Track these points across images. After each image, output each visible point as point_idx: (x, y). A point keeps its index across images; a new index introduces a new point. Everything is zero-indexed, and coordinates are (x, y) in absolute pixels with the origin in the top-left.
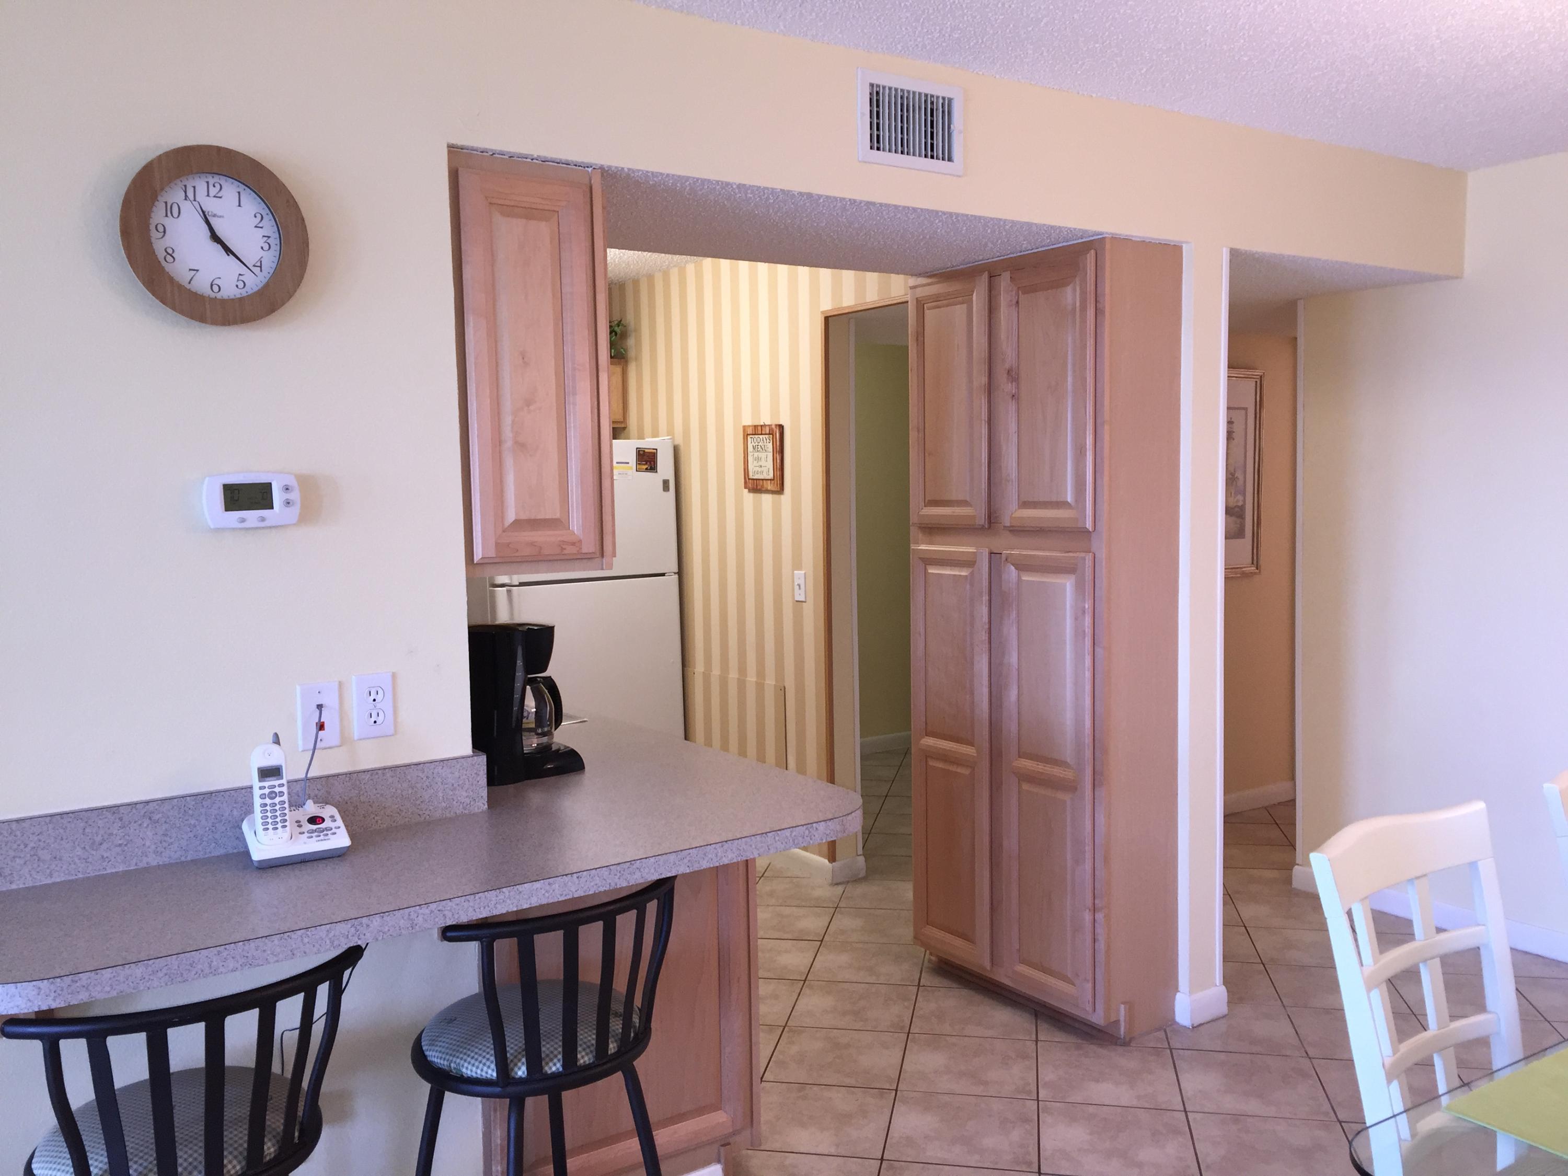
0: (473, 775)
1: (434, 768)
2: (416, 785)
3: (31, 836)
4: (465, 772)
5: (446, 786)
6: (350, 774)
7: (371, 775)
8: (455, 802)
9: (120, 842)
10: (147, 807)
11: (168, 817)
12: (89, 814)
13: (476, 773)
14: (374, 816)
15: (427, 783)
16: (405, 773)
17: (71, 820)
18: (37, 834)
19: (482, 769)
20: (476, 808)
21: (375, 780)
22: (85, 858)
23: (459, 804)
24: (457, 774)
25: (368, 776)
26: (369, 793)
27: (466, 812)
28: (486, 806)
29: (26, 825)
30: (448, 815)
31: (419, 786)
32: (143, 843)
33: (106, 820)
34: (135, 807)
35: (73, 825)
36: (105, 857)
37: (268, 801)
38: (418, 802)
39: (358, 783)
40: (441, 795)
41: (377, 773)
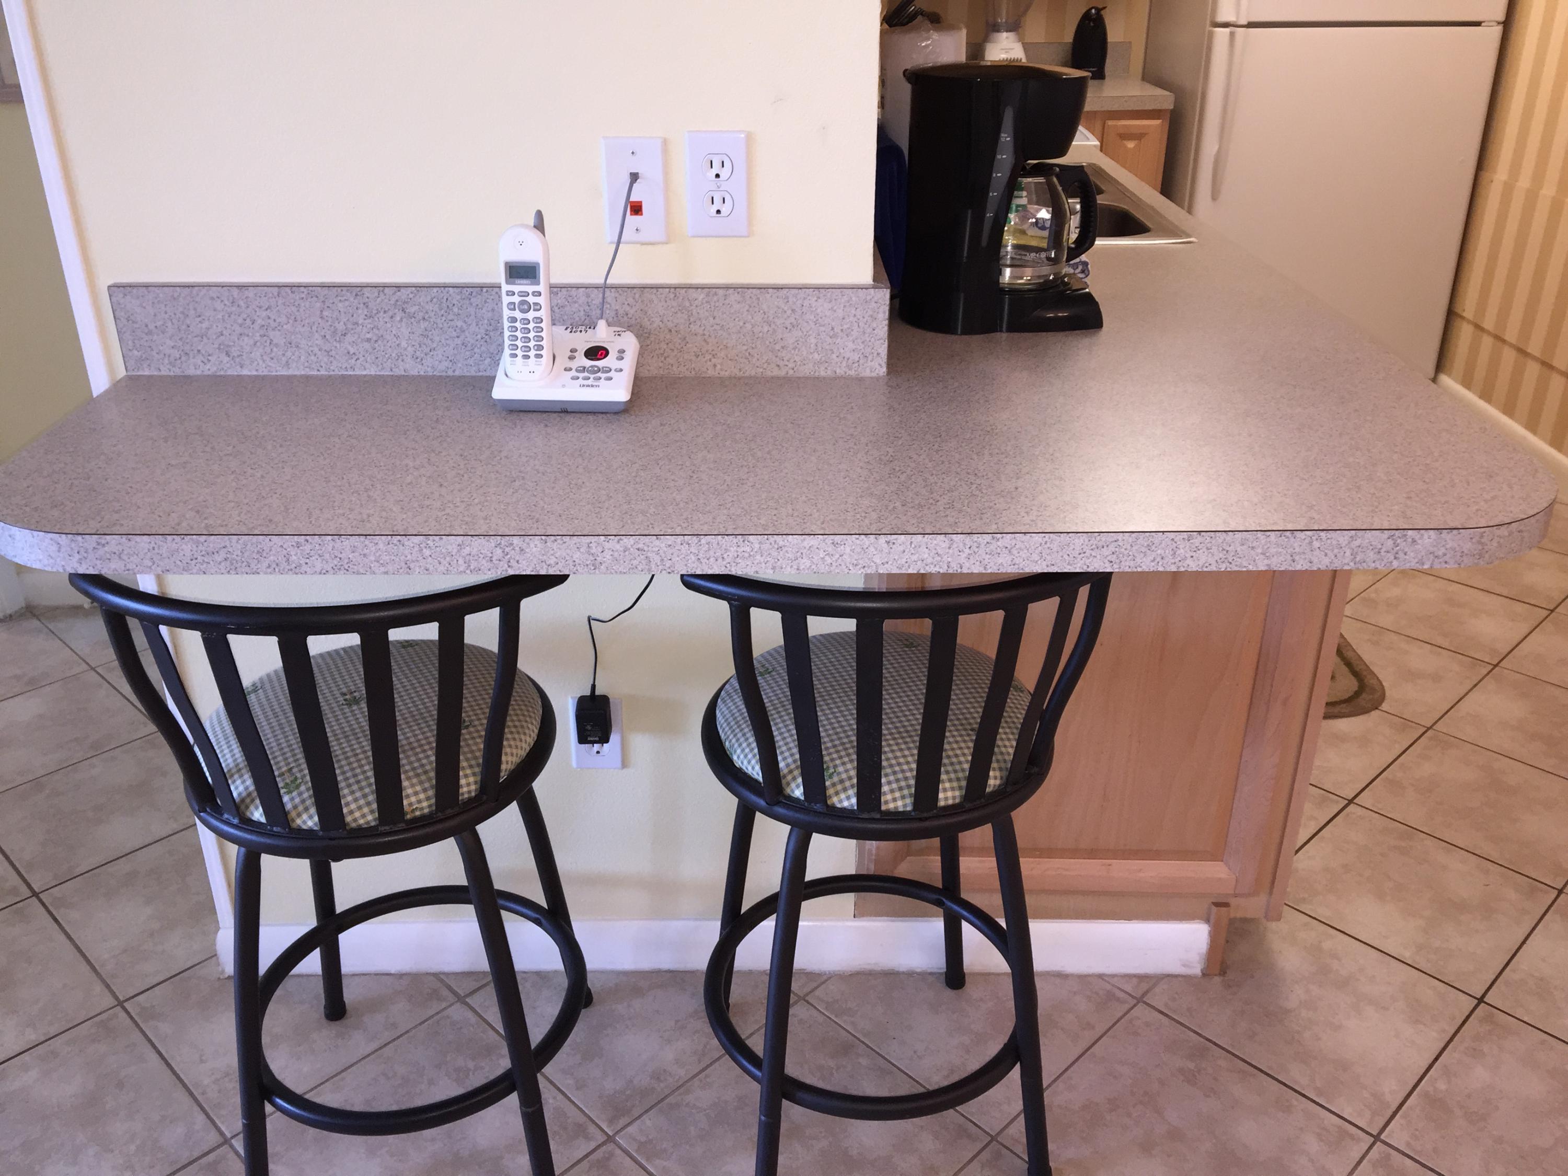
0: (866, 318)
1: (805, 299)
2: (776, 320)
3: (257, 309)
4: (853, 312)
5: (822, 329)
6: (675, 288)
7: (708, 295)
8: (834, 356)
9: (368, 336)
10: (398, 293)
11: (427, 313)
12: (326, 291)
13: (871, 316)
14: (710, 356)
15: (793, 321)
16: (758, 299)
17: (303, 296)
18: (264, 308)
19: (881, 310)
20: (868, 370)
21: (713, 304)
22: (328, 350)
23: (841, 359)
24: (840, 313)
25: (702, 296)
26: (704, 322)
27: (852, 373)
28: (885, 369)
29: (250, 293)
30: (823, 374)
31: (779, 322)
32: (398, 342)
33: (347, 303)
34: (383, 291)
35: (307, 304)
36: (351, 353)
37: (518, 314)
38: (778, 347)
39: (687, 304)
40: (813, 341)
41: (716, 294)
